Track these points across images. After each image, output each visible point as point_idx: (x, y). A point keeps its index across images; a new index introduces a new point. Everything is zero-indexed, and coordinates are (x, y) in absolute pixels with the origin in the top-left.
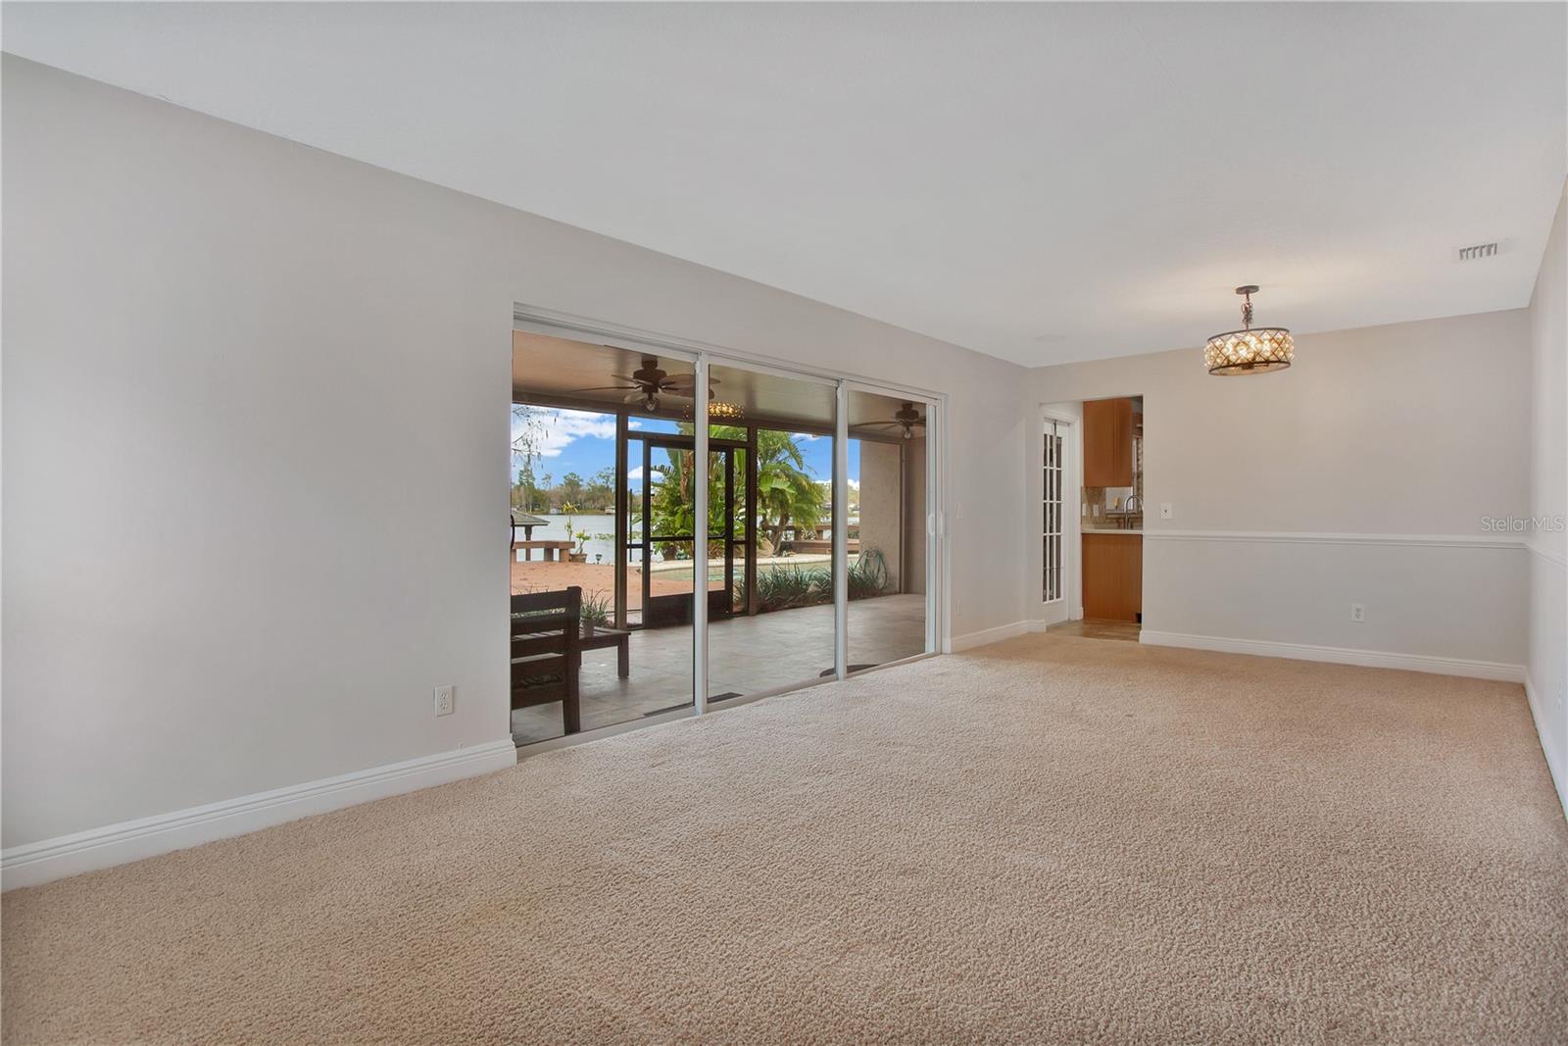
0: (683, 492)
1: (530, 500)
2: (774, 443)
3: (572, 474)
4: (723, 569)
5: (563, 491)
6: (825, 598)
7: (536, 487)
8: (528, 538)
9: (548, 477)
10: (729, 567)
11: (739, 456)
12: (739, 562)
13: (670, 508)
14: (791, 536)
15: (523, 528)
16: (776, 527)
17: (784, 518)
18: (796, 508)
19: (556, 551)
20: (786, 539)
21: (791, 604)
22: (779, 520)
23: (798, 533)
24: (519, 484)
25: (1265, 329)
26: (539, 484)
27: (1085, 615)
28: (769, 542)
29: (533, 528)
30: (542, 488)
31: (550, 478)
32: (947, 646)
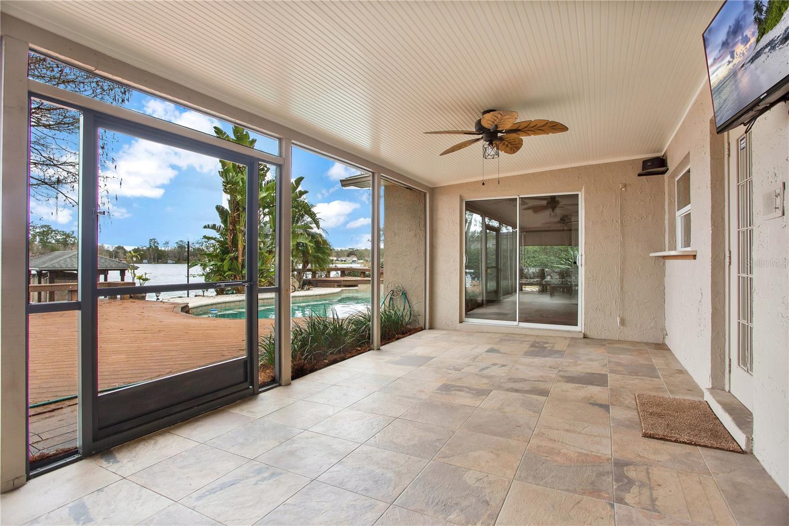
0: (230, 243)
1: (156, 255)
2: (299, 210)
3: (181, 241)
5: (176, 250)
7: (160, 249)
8: (123, 279)
9: (167, 243)
14: (309, 276)
16: (300, 269)
17: (305, 263)
18: (314, 257)
20: (306, 277)
22: (301, 265)
23: (314, 274)
24: (149, 246)
26: (161, 248)
30: (163, 249)
31: (168, 243)
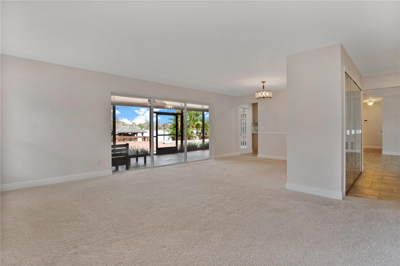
4: (175, 143)
6: (201, 149)
8: (142, 135)
10: (177, 143)
11: (179, 117)
12: (179, 142)
13: (173, 128)
15: (141, 133)
19: (146, 139)
21: (192, 150)
25: (268, 91)
27: (253, 152)
28: (198, 136)
29: (144, 133)
32: (213, 157)
